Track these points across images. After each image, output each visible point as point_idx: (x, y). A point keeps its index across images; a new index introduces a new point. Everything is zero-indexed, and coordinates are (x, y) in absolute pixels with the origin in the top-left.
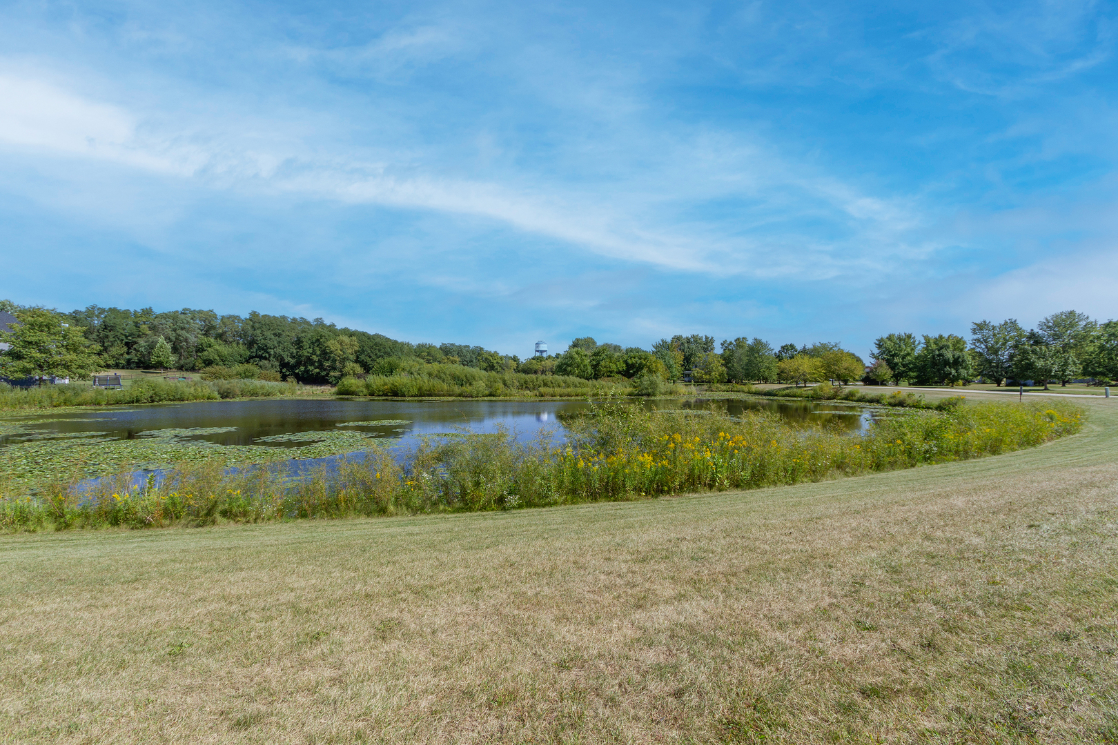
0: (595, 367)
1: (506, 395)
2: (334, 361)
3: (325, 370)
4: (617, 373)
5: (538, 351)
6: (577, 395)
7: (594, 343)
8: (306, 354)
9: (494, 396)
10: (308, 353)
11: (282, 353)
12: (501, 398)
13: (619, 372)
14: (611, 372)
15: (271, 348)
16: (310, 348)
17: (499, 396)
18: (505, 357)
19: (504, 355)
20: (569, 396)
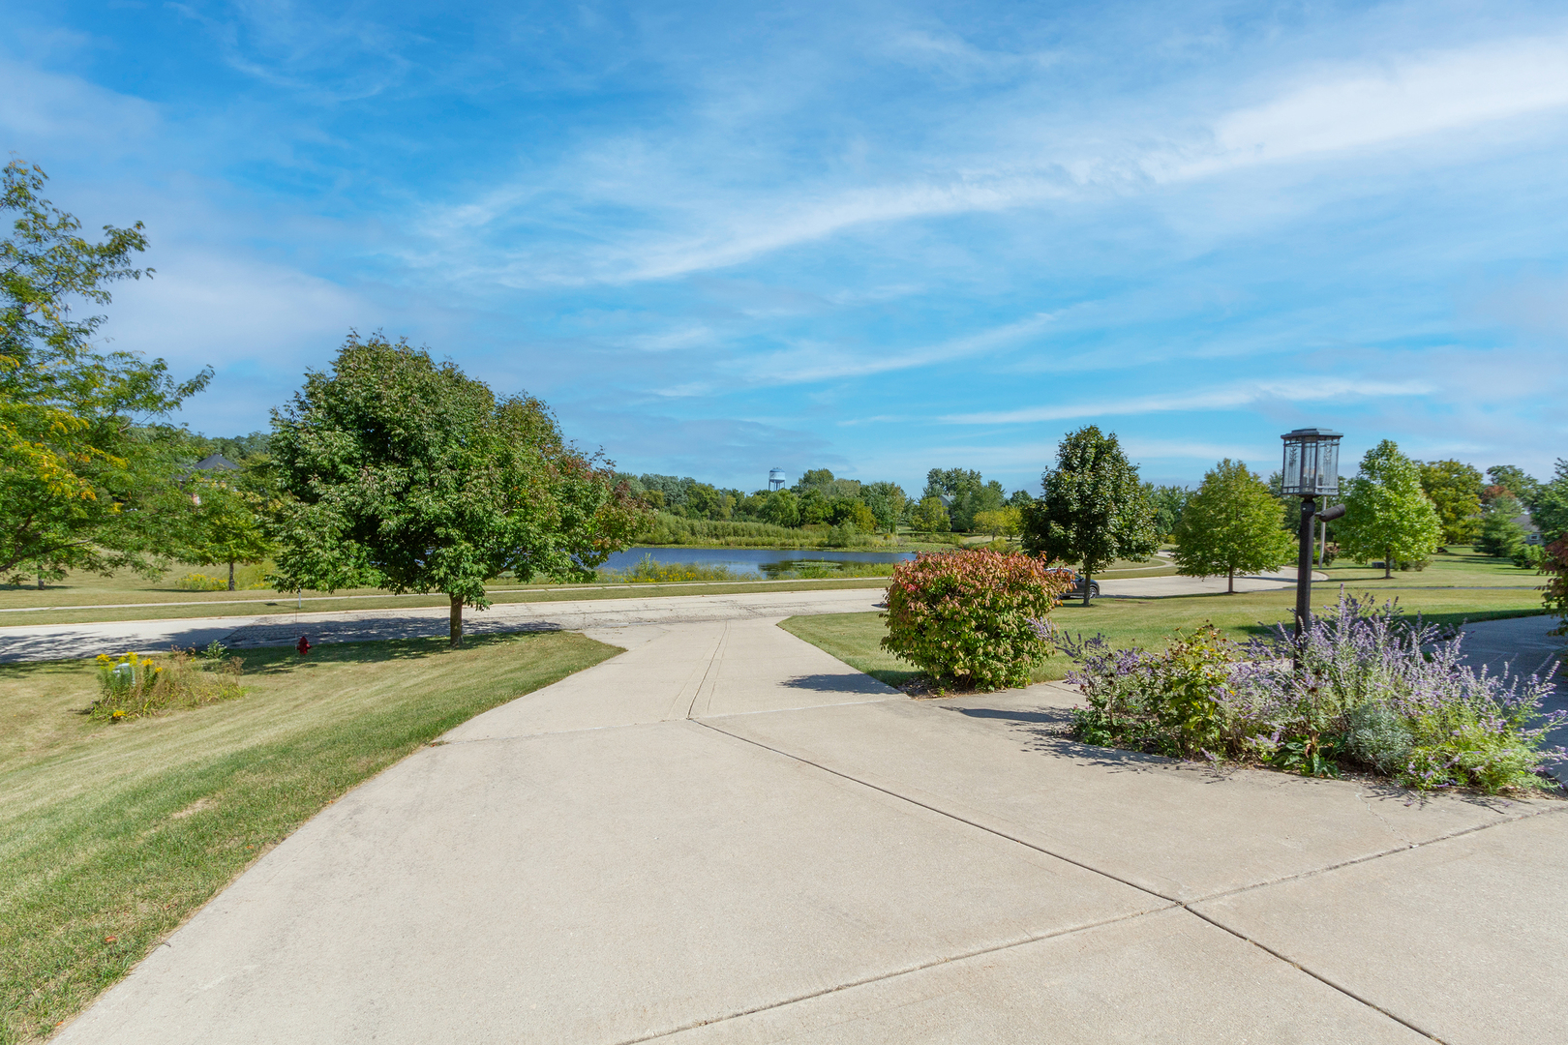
0: (802, 511)
1: (691, 543)
4: (824, 520)
5: (772, 482)
6: (763, 545)
7: (831, 477)
9: (678, 543)
13: (826, 519)
14: (818, 518)
17: (684, 543)
18: (722, 491)
19: (721, 488)
20: (755, 545)
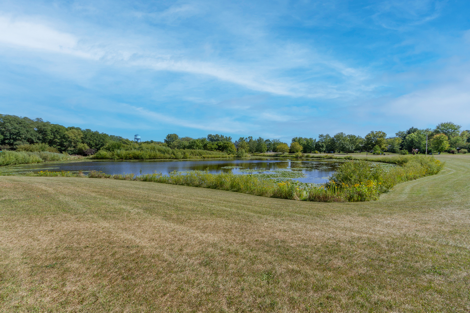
1: (190, 158)
2: (71, 142)
3: (65, 147)
5: (136, 139)
8: (50, 138)
9: (185, 158)
10: (51, 137)
11: (31, 137)
12: (188, 159)
15: (22, 134)
16: (51, 135)
